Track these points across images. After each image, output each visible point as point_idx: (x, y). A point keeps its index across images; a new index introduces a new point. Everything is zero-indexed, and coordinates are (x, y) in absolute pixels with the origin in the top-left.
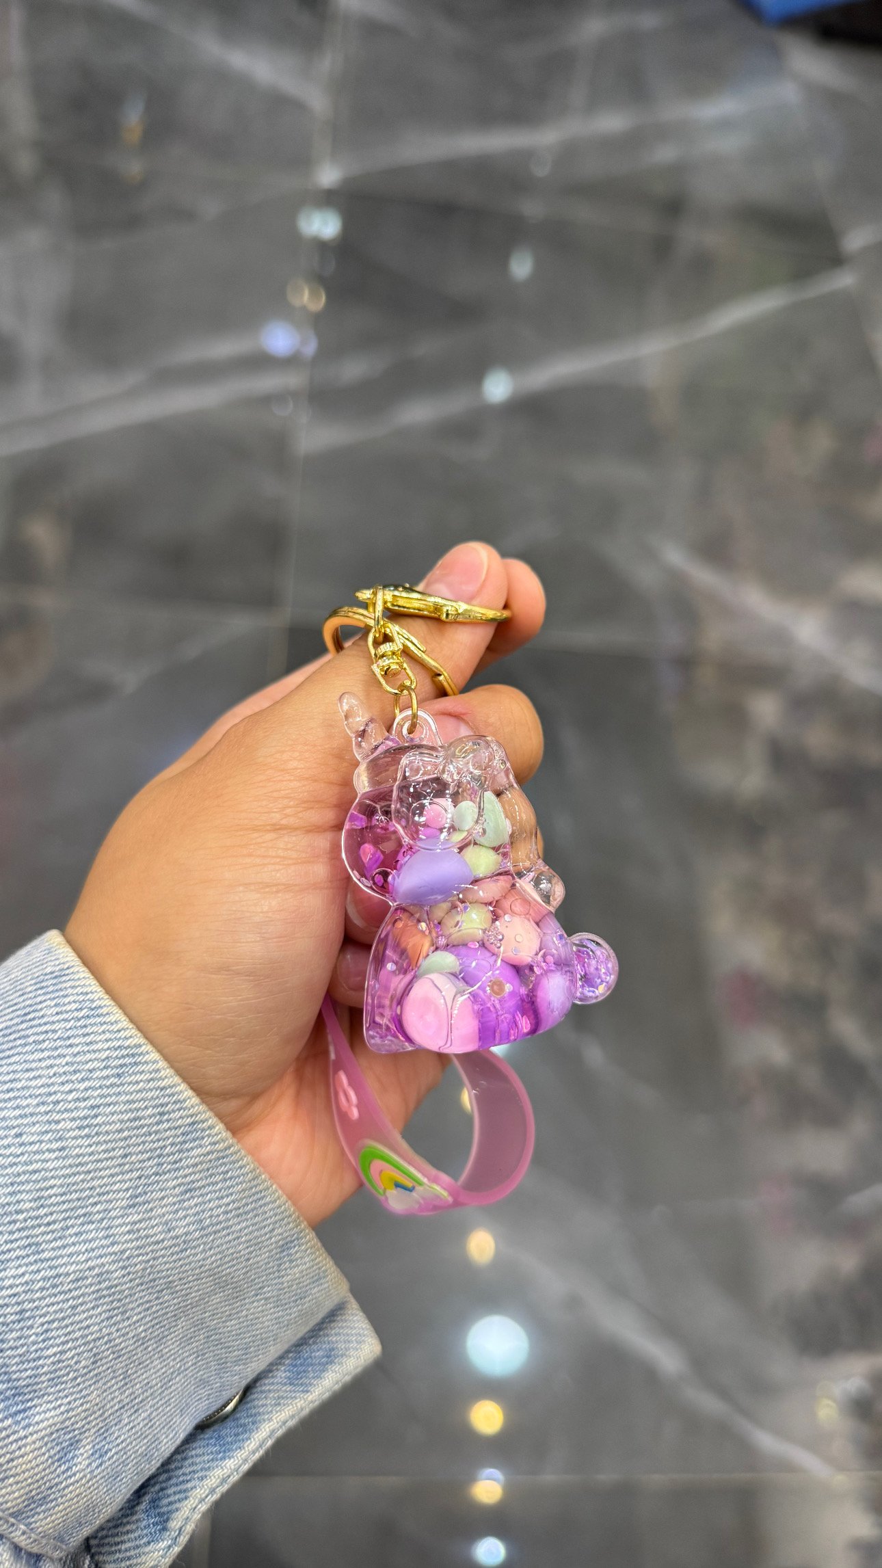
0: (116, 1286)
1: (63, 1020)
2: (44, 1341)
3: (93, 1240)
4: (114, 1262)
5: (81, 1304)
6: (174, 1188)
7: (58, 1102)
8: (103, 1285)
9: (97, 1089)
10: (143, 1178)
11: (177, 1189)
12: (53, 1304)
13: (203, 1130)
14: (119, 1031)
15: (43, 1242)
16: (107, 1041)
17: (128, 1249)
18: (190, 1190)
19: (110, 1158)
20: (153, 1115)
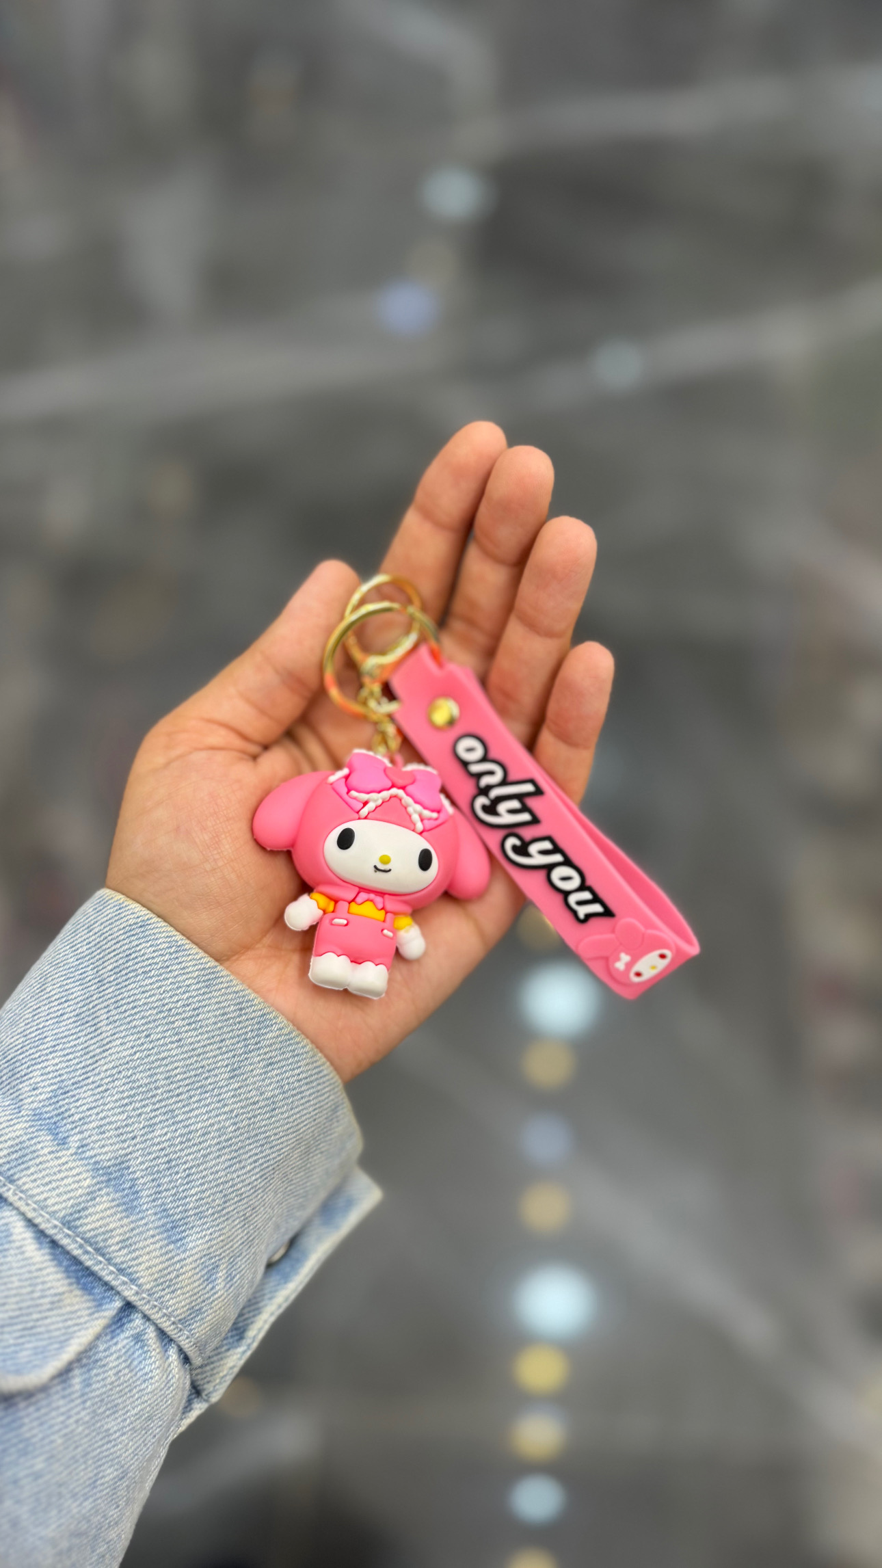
0: (231, 1139)
1: (160, 955)
2: (187, 1183)
3: (209, 1104)
4: (227, 1119)
5: (209, 1154)
6: (259, 1062)
7: (170, 1010)
8: (222, 1138)
9: (195, 997)
10: (236, 1057)
11: (261, 1063)
12: (189, 1154)
13: (271, 1020)
14: (200, 959)
15: (176, 1109)
16: (194, 965)
17: (235, 1109)
18: (271, 1064)
19: (212, 1043)
20: (235, 1010)
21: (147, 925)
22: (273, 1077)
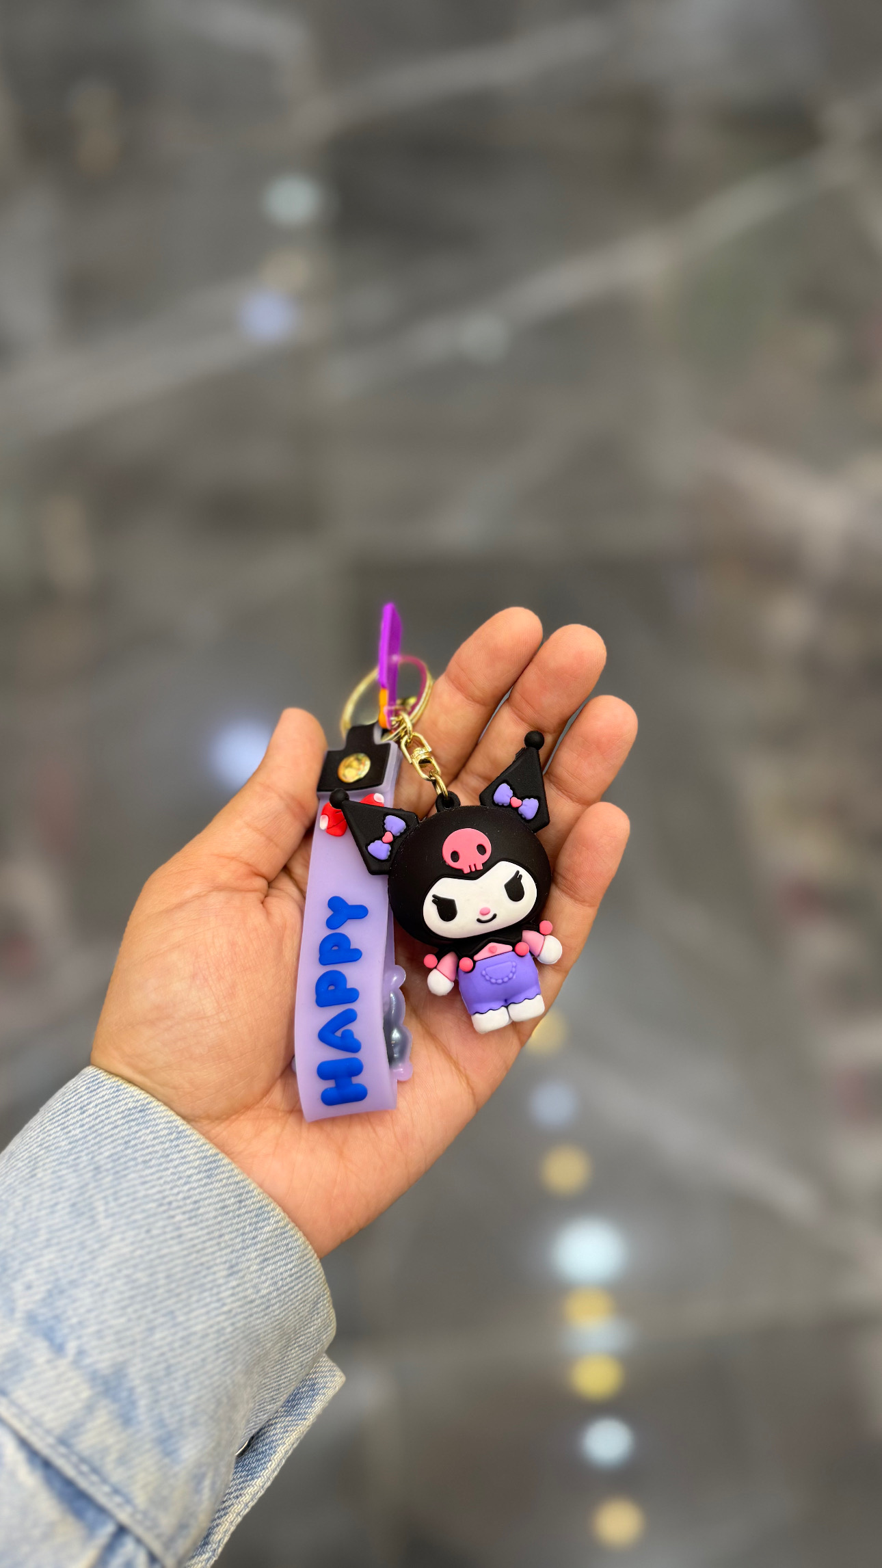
21: (147, 1109)
22: (268, 1273)
